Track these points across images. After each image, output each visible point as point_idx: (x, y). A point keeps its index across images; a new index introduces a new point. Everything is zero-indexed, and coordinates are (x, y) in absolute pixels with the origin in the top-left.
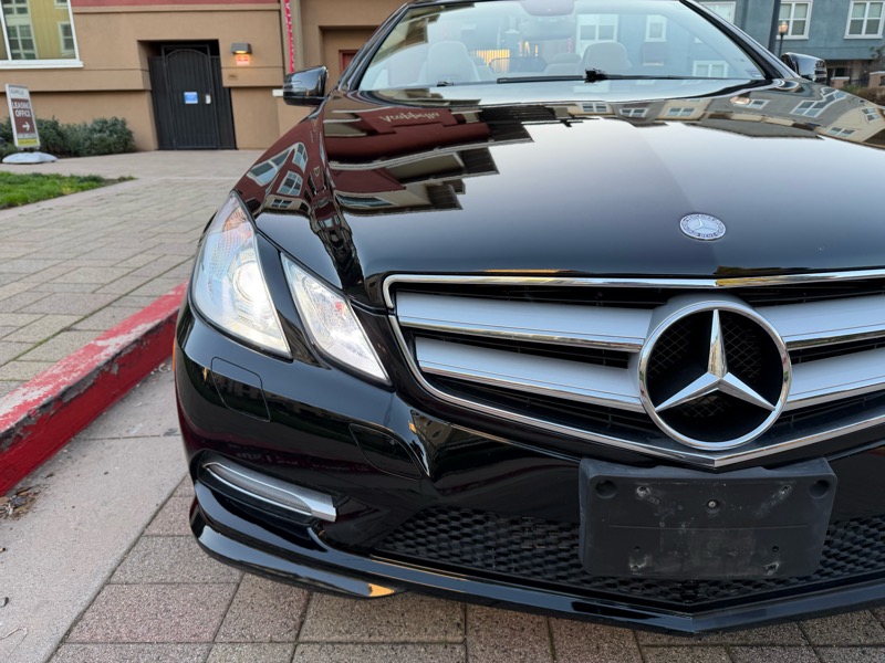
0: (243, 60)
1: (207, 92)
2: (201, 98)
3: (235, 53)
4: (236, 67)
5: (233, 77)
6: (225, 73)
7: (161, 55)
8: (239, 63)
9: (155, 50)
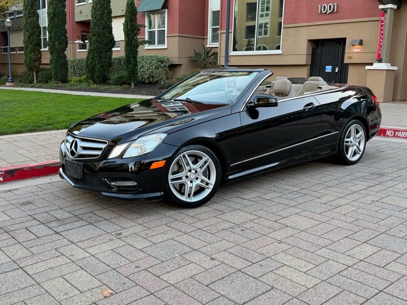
0: (357, 49)
1: (337, 66)
2: (333, 69)
3: (353, 45)
4: (353, 53)
5: (350, 58)
6: (346, 56)
7: (319, 47)
8: (355, 50)
9: (316, 44)
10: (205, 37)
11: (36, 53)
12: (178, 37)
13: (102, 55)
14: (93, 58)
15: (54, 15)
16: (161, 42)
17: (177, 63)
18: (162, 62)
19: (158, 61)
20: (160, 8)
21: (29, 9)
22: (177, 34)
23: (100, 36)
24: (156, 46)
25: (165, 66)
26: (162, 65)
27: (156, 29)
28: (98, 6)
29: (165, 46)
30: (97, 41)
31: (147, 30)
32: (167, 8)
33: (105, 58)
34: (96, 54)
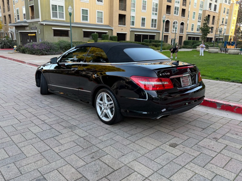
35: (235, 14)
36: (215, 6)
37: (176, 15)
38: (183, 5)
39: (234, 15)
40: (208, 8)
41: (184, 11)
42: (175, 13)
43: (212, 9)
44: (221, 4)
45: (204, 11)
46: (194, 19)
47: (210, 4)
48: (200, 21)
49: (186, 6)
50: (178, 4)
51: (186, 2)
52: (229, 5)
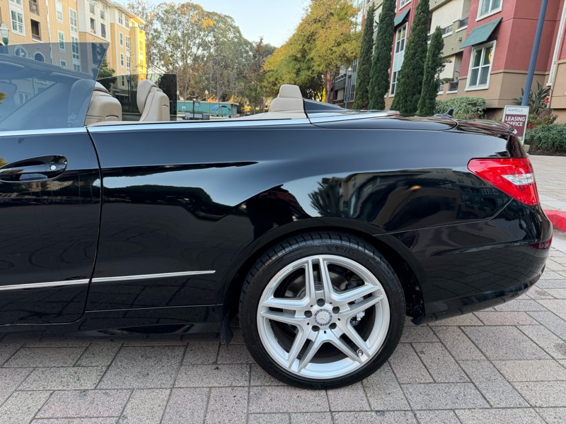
10: (546, 73)
11: (364, 99)
12: (502, 74)
13: (408, 98)
14: (398, 103)
15: (378, 59)
16: (483, 81)
17: (496, 106)
18: (475, 105)
19: (469, 104)
20: (485, 39)
21: (364, 57)
22: (502, 71)
23: (408, 77)
24: (478, 87)
25: (478, 110)
26: (473, 109)
27: (480, 67)
28: (412, 44)
29: (486, 86)
30: (404, 83)
31: (471, 68)
32: (496, 39)
33: (411, 102)
34: (402, 98)
35: (141, 49)
36: (103, 26)
37: (17, 32)
38: (32, 10)
39: (140, 51)
40: (89, 29)
41: (35, 25)
42: (15, 28)
43: (97, 32)
44: (112, 25)
45: (82, 34)
46: (64, 50)
47: (92, 21)
48: (77, 56)
49: (38, 14)
50: (17, 5)
51: (36, 6)
52: (127, 28)
